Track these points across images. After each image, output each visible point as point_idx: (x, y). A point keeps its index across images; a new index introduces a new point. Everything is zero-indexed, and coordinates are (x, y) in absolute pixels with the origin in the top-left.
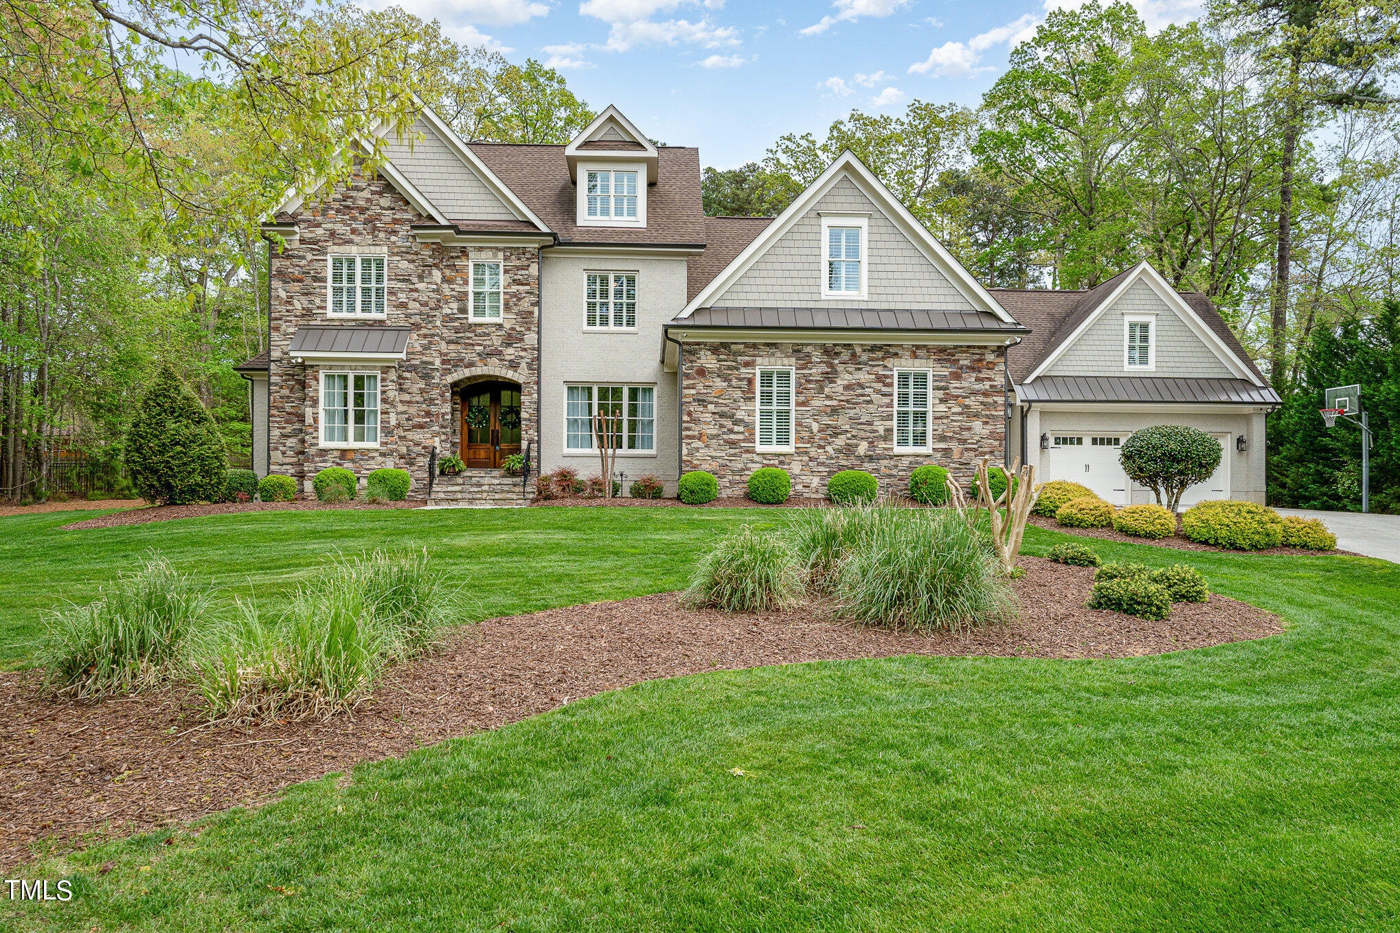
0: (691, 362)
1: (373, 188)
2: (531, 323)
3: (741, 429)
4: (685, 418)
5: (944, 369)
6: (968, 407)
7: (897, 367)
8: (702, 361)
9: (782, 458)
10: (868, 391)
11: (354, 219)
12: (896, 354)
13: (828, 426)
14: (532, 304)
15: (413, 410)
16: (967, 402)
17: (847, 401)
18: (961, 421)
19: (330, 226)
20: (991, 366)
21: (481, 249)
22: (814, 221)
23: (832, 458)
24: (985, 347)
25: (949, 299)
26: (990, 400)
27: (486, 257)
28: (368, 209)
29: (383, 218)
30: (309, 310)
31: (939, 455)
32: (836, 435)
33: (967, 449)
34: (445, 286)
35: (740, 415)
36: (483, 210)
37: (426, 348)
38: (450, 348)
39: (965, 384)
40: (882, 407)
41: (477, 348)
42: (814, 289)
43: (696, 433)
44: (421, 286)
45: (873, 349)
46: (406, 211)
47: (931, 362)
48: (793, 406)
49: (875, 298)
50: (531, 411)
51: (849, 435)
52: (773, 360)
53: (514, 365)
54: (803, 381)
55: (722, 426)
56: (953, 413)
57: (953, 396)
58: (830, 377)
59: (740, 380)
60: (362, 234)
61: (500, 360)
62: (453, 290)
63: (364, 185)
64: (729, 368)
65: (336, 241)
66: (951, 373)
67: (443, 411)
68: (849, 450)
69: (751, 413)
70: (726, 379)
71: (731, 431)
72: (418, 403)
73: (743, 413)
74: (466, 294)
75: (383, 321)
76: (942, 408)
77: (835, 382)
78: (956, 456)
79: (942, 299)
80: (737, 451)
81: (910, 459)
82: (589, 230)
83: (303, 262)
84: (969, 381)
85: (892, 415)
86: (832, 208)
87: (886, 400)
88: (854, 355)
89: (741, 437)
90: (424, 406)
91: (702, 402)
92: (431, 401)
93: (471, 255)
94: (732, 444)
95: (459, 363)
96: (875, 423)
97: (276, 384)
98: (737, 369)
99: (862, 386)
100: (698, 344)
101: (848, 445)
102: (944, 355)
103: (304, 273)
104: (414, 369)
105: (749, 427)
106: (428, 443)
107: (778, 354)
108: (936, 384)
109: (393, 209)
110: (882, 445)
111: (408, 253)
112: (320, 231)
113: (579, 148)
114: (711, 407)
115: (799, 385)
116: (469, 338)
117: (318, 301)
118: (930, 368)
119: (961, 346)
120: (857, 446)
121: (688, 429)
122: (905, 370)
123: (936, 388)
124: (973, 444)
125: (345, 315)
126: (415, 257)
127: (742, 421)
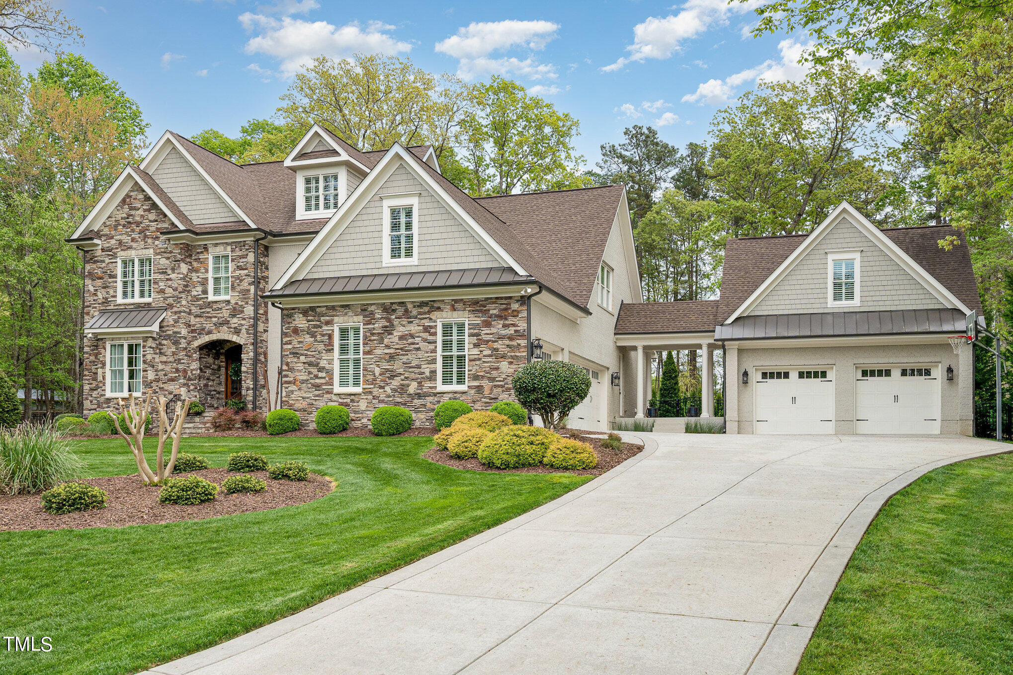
0: (289, 323)
1: (145, 207)
2: (248, 298)
3: (323, 375)
4: (285, 367)
5: (476, 319)
6: (496, 350)
7: (440, 320)
8: (296, 322)
9: (352, 397)
10: (417, 340)
11: (133, 231)
12: (439, 309)
13: (387, 370)
14: (249, 284)
15: (168, 368)
16: (496, 345)
17: (401, 349)
18: (491, 362)
19: (118, 237)
20: (515, 313)
21: (216, 245)
22: (377, 204)
23: (390, 397)
24: (510, 298)
25: (482, 258)
26: (514, 343)
27: (220, 251)
28: (141, 223)
29: (150, 228)
30: (106, 299)
31: (473, 392)
32: (392, 377)
33: (496, 386)
34: (194, 274)
35: (323, 363)
36: (218, 215)
37: (176, 321)
38: (197, 320)
39: (494, 330)
40: (427, 352)
41: (214, 320)
42: (377, 259)
43: (292, 379)
44: (173, 276)
45: (422, 304)
46: (164, 222)
47: (466, 313)
48: (361, 356)
49: (423, 262)
50: (248, 365)
51: (402, 377)
52: (346, 318)
53: (237, 332)
54: (368, 334)
55: (310, 373)
56: (485, 356)
57: (484, 341)
58: (388, 330)
59: (323, 335)
60: (137, 241)
61: (228, 328)
62: (198, 277)
63: (139, 206)
64: (315, 326)
65: (123, 248)
66: (483, 321)
67: (191, 368)
68: (402, 389)
69: (330, 362)
70: (313, 335)
71: (316, 377)
72: (170, 362)
73: (325, 362)
74: (206, 279)
75: (149, 304)
76: (476, 351)
77: (392, 334)
78: (486, 392)
79: (476, 258)
80: (321, 392)
81: (450, 395)
82: (304, 222)
83: (104, 265)
84: (498, 327)
85: (436, 359)
86: (391, 191)
87: (432, 347)
88: (406, 311)
89: (323, 381)
90: (175, 364)
91: (295, 354)
92: (179, 361)
93: (210, 250)
94: (317, 387)
95: (202, 331)
96: (423, 366)
97: (87, 353)
98: (321, 327)
99: (412, 336)
100: (293, 309)
101: (402, 385)
102: (477, 306)
103: (104, 272)
104: (168, 337)
105: (330, 373)
106: (176, 392)
107: (350, 314)
108: (472, 331)
109: (156, 221)
110: (428, 384)
111: (165, 252)
112: (113, 242)
113: (294, 160)
114: (302, 358)
115: (365, 337)
116: (208, 312)
117: (111, 292)
118: (465, 318)
119: (491, 298)
120: (408, 385)
121: (286, 376)
122: (447, 321)
123: (471, 335)
124: (500, 381)
125: (129, 300)
126: (169, 255)
127: (324, 368)
